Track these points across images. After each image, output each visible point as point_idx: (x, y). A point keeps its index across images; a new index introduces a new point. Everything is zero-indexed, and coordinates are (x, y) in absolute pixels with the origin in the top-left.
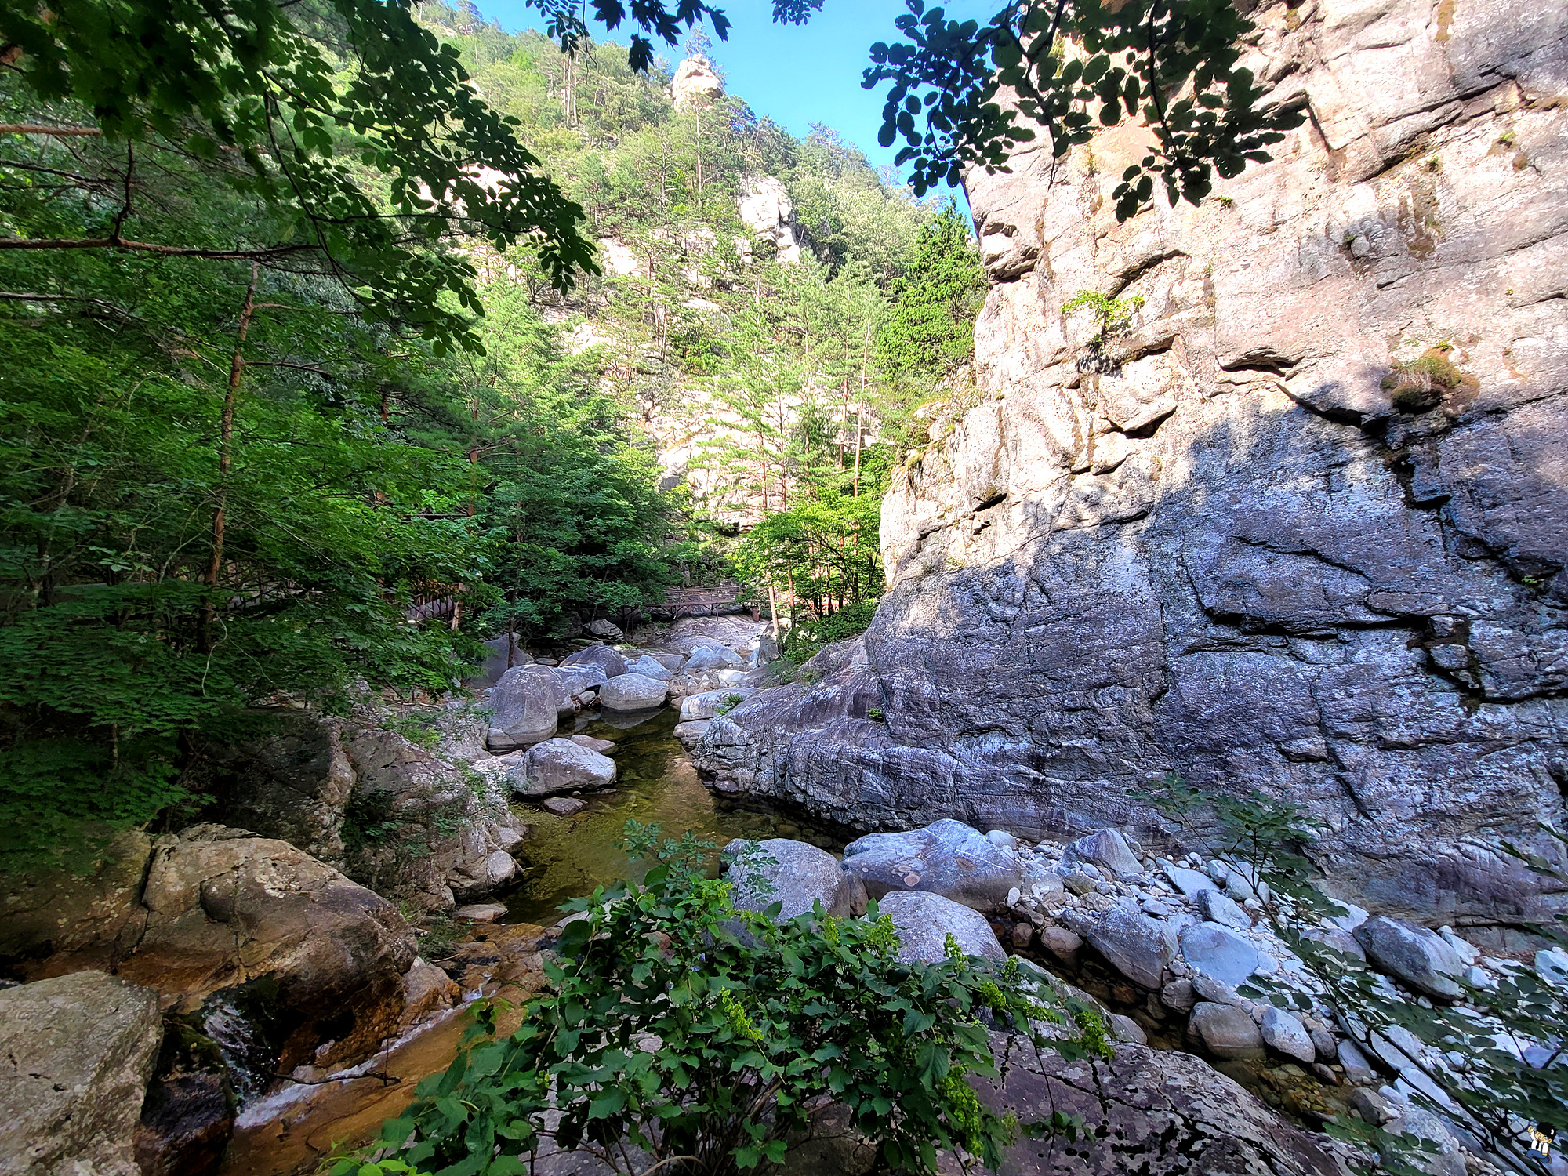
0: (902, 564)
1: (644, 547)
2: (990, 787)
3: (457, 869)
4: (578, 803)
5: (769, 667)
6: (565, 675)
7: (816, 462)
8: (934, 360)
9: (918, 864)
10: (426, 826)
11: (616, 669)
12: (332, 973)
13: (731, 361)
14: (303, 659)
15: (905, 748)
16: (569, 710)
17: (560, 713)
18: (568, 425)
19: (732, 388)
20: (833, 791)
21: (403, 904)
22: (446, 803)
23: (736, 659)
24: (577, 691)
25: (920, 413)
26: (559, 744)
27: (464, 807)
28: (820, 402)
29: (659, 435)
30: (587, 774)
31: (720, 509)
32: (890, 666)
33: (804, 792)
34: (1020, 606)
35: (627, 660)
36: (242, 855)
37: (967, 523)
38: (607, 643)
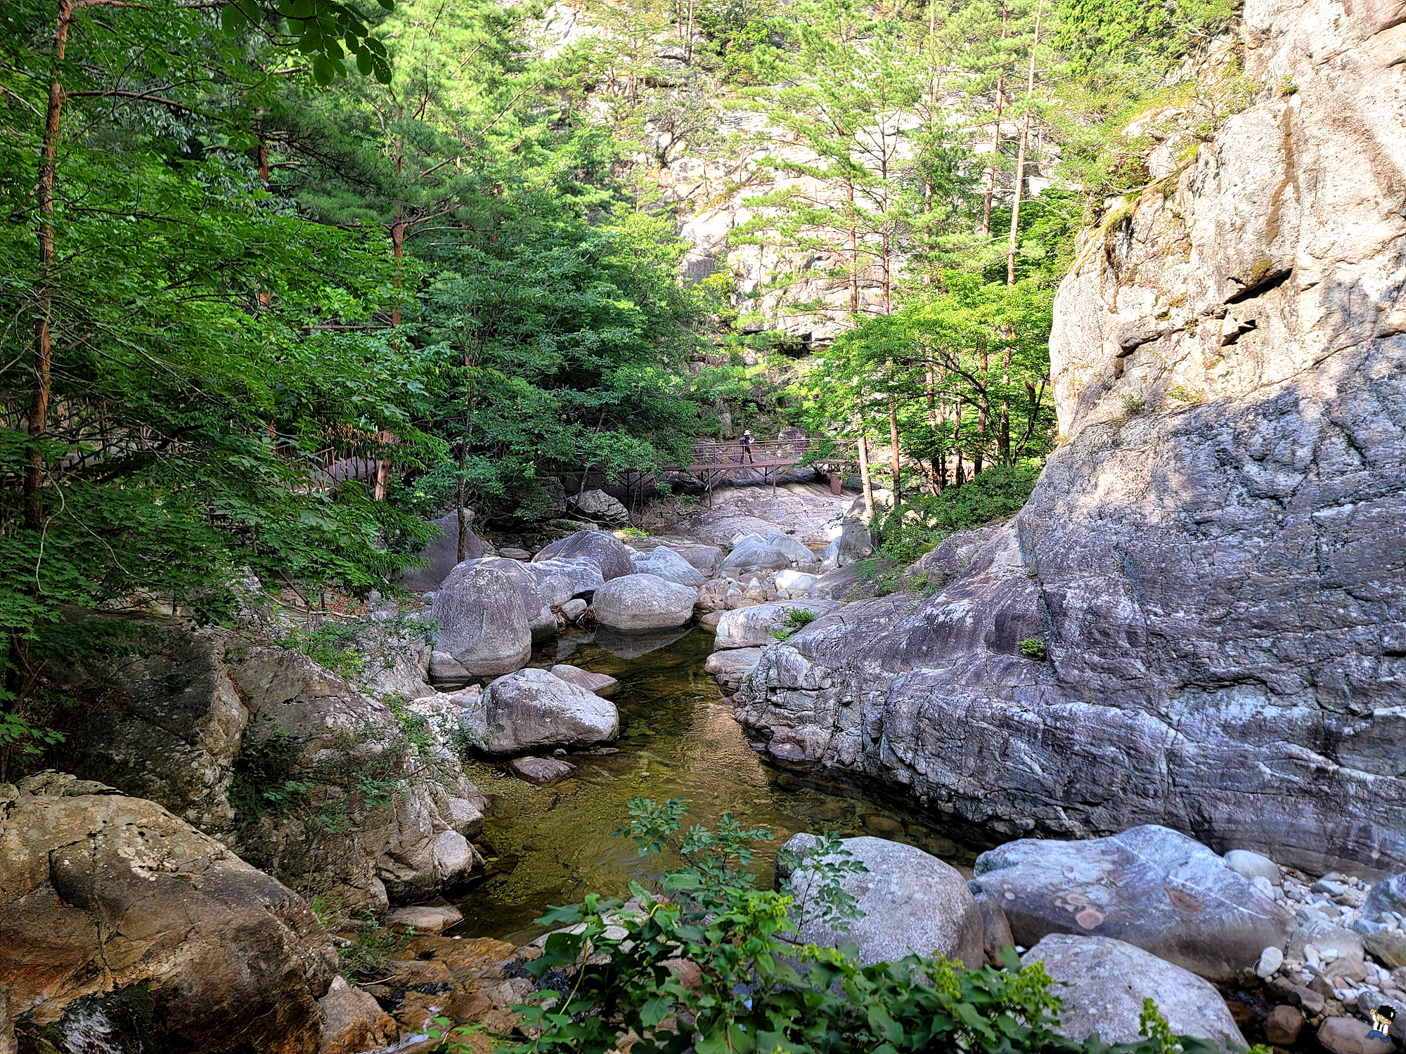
0: (1088, 399)
1: (659, 376)
2: (1233, 778)
3: (390, 855)
4: (563, 767)
5: (857, 568)
6: (541, 574)
7: (943, 227)
8: (1167, 29)
9: (1101, 895)
10: (346, 788)
11: (618, 567)
12: (223, 988)
13: (800, 57)
14: (169, 541)
15: (1083, 706)
16: (548, 627)
17: (535, 632)
18: (537, 177)
19: (801, 104)
20: (958, 768)
21: (315, 899)
22: (373, 757)
23: (803, 554)
24: (559, 598)
25: (1133, 129)
26: (534, 678)
27: (398, 764)
28: (952, 120)
29: (683, 190)
30: (576, 725)
31: (780, 312)
32: (1061, 569)
33: (911, 767)
34: (1305, 471)
35: (634, 553)
36: (99, 818)
37: (1211, 324)
38: (604, 526)
